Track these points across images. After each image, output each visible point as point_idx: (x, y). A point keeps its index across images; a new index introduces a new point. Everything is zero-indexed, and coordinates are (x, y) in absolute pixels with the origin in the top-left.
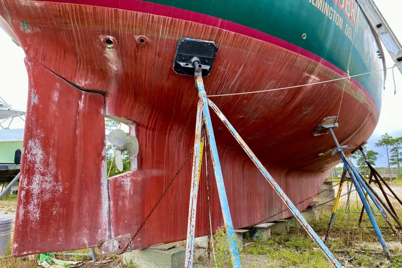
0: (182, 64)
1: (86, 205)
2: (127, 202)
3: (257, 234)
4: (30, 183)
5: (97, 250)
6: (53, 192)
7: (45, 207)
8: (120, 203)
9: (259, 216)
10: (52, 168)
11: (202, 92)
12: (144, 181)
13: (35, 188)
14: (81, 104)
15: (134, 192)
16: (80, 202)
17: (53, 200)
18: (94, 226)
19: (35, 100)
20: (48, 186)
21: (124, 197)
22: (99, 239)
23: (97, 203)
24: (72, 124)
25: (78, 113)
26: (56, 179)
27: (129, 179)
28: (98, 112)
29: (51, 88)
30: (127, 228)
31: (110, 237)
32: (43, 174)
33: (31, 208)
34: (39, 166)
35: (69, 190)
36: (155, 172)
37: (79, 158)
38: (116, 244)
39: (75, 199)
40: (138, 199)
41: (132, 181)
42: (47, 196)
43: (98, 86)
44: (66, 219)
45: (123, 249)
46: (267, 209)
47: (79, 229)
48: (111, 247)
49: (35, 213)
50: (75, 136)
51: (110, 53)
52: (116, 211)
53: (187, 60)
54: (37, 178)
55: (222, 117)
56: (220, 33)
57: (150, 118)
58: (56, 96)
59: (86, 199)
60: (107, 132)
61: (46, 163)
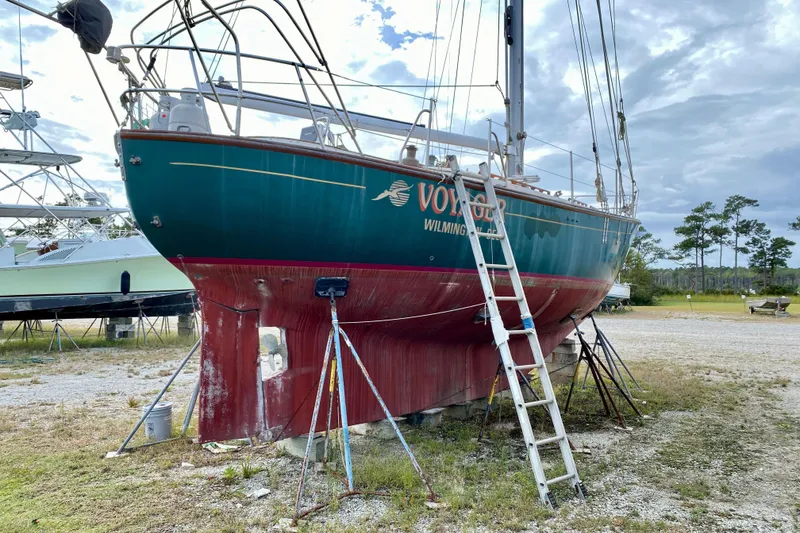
0: (320, 293)
1: (245, 405)
2: (279, 399)
3: (424, 420)
4: (206, 391)
5: (254, 438)
6: (222, 397)
7: (217, 408)
8: (273, 401)
9: (427, 400)
10: (220, 379)
11: (335, 321)
12: (294, 379)
13: (210, 395)
14: (240, 324)
15: (285, 389)
16: (241, 403)
17: (222, 403)
18: (253, 420)
19: (207, 330)
20: (218, 393)
21: (276, 395)
22: (256, 430)
23: (255, 402)
24: (233, 341)
25: (237, 331)
26: (223, 387)
27: (280, 379)
28: (254, 327)
29: (218, 316)
30: (279, 420)
31: (265, 428)
32: (215, 385)
33: (208, 410)
34: (211, 379)
35: (233, 395)
36: (304, 370)
37: (239, 369)
38: (270, 434)
39: (237, 400)
40: (288, 395)
41: (284, 381)
42: (218, 400)
43: (253, 306)
44: (231, 416)
45: (276, 438)
46: (440, 393)
47: (241, 423)
48: (266, 437)
49: (211, 414)
50: (236, 351)
51: (262, 287)
52: (270, 408)
53: (326, 290)
54: (211, 388)
55: (348, 343)
56: (349, 271)
57: (298, 322)
58: (220, 322)
59: (245, 400)
60: (260, 337)
61: (216, 376)
